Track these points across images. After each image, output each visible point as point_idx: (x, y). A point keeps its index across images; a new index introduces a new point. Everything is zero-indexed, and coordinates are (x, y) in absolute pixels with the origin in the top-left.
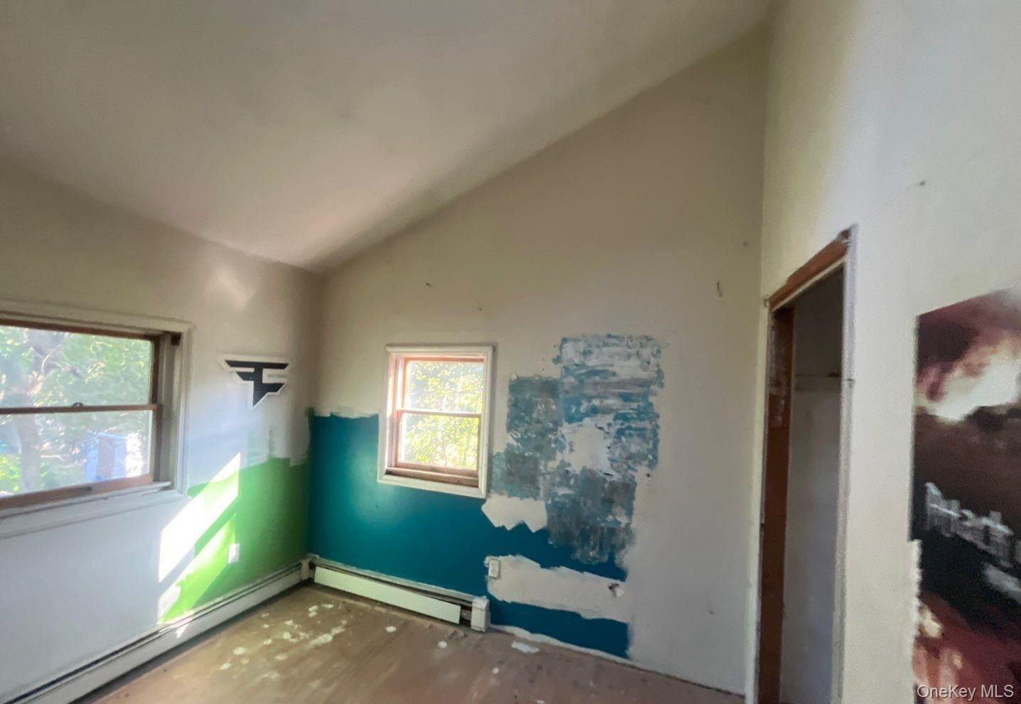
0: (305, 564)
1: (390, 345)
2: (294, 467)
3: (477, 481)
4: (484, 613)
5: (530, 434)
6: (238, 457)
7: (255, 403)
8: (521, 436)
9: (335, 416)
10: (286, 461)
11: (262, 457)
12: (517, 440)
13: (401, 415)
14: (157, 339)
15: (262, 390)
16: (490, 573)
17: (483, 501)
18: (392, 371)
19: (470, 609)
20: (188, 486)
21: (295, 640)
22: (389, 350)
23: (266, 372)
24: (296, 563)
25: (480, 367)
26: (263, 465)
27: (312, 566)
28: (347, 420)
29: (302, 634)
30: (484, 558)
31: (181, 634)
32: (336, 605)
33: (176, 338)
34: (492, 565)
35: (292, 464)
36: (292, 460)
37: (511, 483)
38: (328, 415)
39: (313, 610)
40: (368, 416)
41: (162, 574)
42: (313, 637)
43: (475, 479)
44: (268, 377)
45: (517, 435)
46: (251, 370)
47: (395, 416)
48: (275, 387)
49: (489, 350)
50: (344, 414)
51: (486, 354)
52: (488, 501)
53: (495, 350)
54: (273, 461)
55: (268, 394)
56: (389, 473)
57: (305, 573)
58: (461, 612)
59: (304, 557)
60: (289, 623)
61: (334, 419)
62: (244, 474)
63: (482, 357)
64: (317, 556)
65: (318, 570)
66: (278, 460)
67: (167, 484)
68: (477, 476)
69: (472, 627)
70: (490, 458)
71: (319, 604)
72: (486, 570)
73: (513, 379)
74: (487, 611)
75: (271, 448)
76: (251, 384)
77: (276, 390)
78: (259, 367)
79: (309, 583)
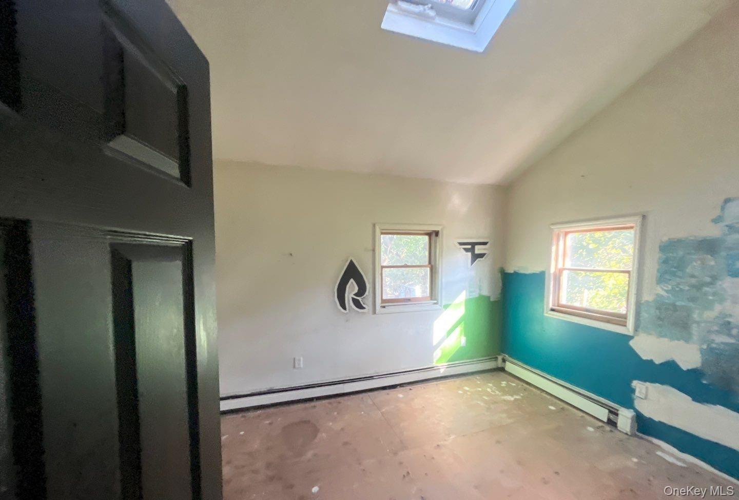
0: (500, 358)
1: (553, 224)
2: (493, 301)
3: (626, 322)
4: (629, 421)
5: (681, 287)
6: (464, 292)
7: (471, 265)
8: (672, 288)
9: (517, 273)
10: (489, 297)
11: (475, 295)
12: (667, 291)
13: (562, 272)
14: (429, 234)
15: (476, 257)
16: (637, 393)
17: (631, 338)
18: (554, 242)
19: (617, 415)
20: (443, 304)
21: (493, 393)
22: (552, 227)
23: (477, 247)
24: (494, 357)
25: (630, 234)
26: (476, 298)
27: (504, 361)
28: (525, 275)
29: (497, 392)
30: (631, 382)
31: (442, 372)
32: (518, 385)
33: (437, 233)
34: (640, 388)
35: (492, 299)
36: (491, 297)
37: (660, 326)
38: (512, 272)
39: (504, 384)
40: (538, 272)
41: (434, 343)
42: (503, 395)
43: (624, 320)
44: (478, 250)
45: (667, 287)
46: (469, 247)
47: (558, 272)
48: (481, 256)
49: (638, 219)
50: (522, 272)
51: (635, 222)
52: (636, 338)
53: (644, 217)
54: (481, 298)
55: (479, 259)
56: (553, 310)
57: (500, 363)
58: (609, 414)
59: (499, 355)
60: (491, 385)
61: (516, 274)
62: (468, 301)
63: (632, 225)
64: (507, 356)
65: (507, 363)
66: (484, 297)
67: (435, 302)
68: (626, 318)
69: (619, 428)
70: (638, 305)
71: (508, 381)
72: (633, 391)
73: (663, 240)
74: (632, 421)
75: (480, 290)
76: (469, 254)
77: (482, 257)
78: (474, 245)
79: (502, 370)
